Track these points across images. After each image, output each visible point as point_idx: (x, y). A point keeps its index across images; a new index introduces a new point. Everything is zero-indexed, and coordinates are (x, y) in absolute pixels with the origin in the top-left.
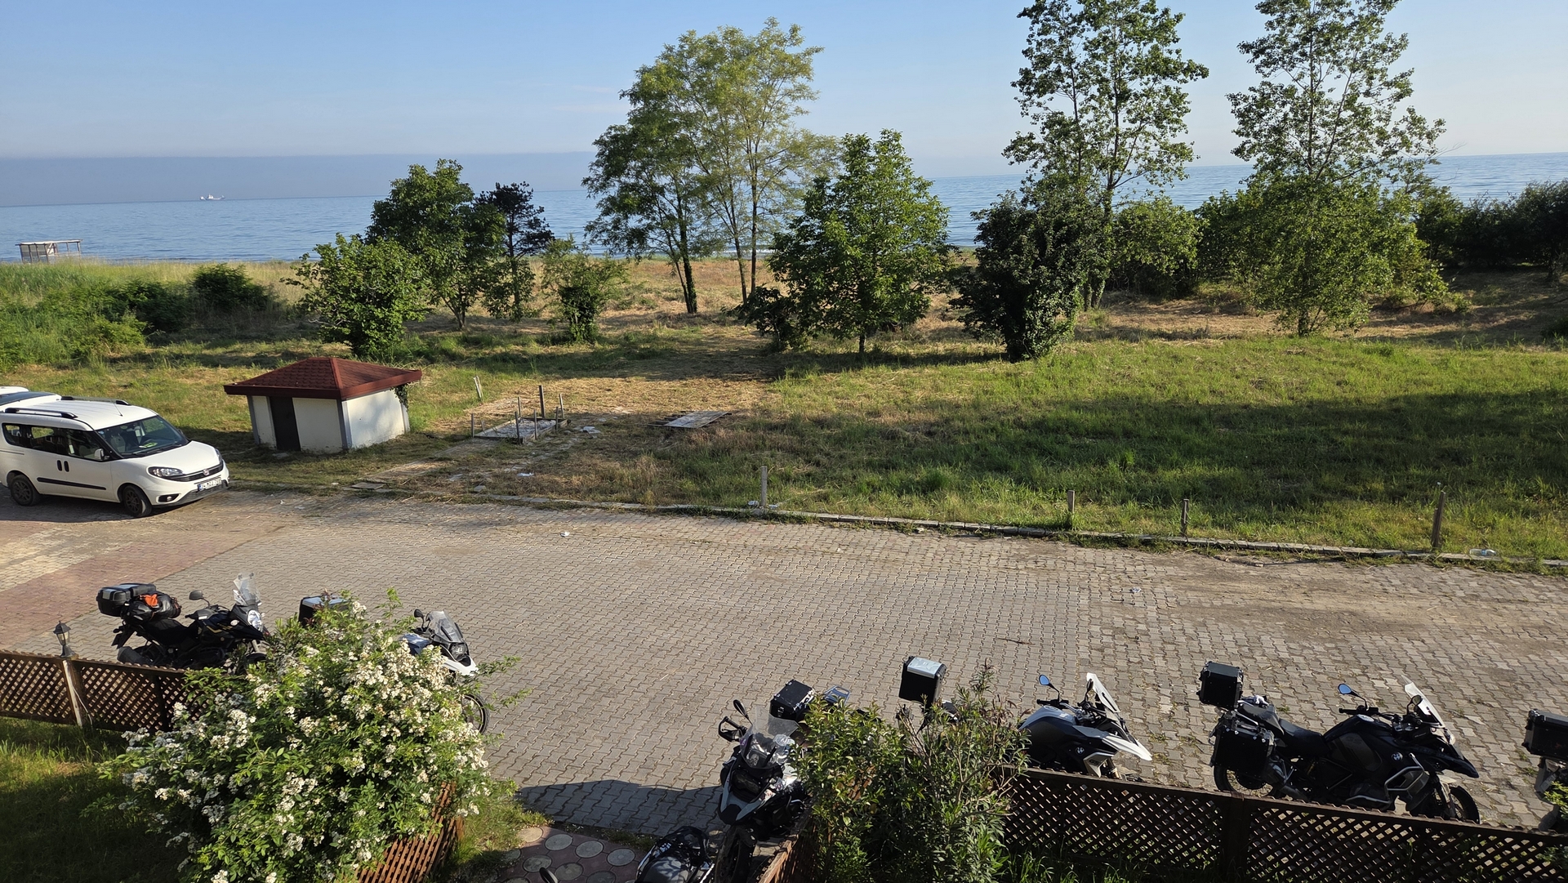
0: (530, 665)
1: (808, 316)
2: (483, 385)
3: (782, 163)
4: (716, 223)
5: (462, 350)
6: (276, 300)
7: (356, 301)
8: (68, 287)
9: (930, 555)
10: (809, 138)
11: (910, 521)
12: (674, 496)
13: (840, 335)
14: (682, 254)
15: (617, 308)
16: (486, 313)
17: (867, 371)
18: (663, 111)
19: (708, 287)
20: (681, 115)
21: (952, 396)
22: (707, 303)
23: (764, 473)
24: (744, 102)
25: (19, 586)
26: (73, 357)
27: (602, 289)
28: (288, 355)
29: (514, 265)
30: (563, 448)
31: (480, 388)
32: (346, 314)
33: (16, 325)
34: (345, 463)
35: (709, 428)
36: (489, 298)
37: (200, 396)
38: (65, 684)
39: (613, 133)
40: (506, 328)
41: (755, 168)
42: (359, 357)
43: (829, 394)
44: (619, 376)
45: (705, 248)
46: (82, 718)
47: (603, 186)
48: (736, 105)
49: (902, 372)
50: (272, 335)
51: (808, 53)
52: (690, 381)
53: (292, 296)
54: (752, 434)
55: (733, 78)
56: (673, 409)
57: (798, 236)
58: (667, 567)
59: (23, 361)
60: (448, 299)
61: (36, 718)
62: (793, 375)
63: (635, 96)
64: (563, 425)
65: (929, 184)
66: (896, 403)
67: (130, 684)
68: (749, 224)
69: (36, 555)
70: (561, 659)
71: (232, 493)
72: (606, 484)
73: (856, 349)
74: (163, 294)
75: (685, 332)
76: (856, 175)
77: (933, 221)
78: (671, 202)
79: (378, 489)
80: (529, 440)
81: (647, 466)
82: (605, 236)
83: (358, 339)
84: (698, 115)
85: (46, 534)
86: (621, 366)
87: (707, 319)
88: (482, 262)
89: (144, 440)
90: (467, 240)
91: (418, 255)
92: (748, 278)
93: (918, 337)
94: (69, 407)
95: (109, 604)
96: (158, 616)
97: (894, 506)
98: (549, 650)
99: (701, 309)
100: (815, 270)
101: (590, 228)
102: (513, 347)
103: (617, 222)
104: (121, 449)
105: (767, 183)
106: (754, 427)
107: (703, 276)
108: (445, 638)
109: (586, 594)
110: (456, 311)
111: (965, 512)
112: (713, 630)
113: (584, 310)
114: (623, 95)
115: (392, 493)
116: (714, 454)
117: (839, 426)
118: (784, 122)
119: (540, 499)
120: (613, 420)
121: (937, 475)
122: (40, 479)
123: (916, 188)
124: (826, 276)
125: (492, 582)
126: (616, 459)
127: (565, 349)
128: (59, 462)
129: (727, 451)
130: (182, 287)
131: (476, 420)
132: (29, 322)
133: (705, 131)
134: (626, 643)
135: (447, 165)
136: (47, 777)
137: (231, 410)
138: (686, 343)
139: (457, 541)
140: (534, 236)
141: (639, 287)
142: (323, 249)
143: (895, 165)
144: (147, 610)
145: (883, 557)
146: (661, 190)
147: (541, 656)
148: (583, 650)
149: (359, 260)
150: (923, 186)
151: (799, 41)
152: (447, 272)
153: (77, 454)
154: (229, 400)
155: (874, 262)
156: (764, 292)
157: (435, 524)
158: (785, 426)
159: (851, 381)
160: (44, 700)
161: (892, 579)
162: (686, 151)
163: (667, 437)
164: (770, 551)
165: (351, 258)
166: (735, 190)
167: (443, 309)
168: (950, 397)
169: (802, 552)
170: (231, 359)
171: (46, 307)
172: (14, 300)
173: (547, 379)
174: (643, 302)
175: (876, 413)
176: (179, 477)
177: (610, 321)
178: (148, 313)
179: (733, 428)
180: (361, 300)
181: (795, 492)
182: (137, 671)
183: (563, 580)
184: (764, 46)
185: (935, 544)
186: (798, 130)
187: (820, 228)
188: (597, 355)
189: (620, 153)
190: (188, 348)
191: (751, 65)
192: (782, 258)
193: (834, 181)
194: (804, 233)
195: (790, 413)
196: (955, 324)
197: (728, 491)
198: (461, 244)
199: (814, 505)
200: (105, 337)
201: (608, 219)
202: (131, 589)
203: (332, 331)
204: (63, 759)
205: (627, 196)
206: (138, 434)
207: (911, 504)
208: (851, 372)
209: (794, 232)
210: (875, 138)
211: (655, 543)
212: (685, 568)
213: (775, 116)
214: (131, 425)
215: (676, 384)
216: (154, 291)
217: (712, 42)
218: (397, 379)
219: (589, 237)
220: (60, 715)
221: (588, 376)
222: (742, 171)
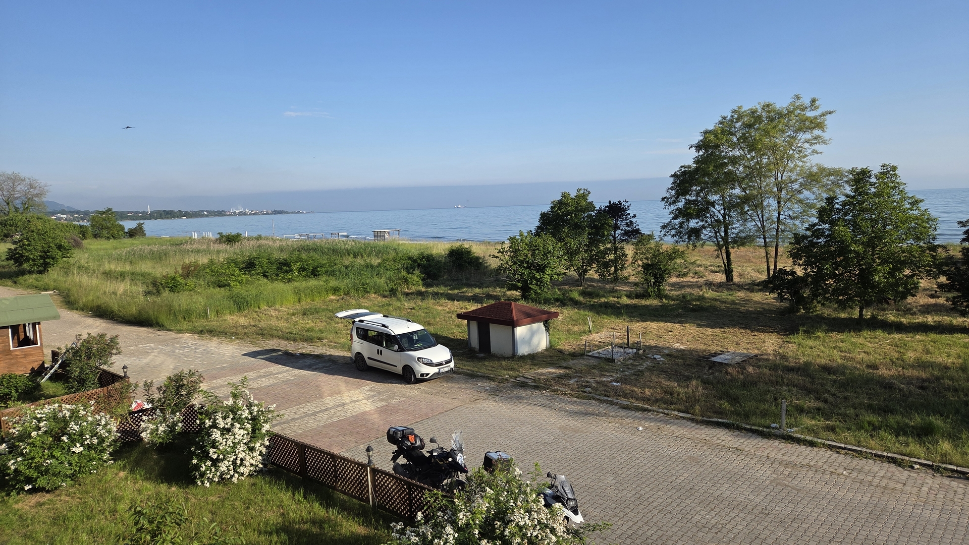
0: (614, 519)
1: (818, 290)
2: (593, 322)
3: (801, 186)
4: (750, 225)
5: (581, 299)
6: (486, 265)
7: (526, 268)
8: (392, 254)
9: (925, 489)
10: (822, 170)
11: (907, 458)
12: (715, 412)
13: (843, 305)
14: (725, 245)
15: (678, 276)
16: (596, 276)
17: (866, 333)
18: (717, 156)
19: (741, 264)
20: (730, 158)
21: (941, 359)
22: (741, 275)
23: (785, 404)
24: (775, 148)
25: (353, 416)
26: (390, 291)
27: (670, 266)
28: (489, 296)
29: (616, 249)
30: (639, 368)
31: (591, 324)
32: (520, 275)
33: (367, 274)
34: (513, 364)
35: (741, 365)
36: (599, 268)
37: (444, 317)
38: (367, 480)
39: (683, 170)
40: (608, 286)
41: (780, 190)
42: (525, 300)
43: (835, 348)
44: (678, 323)
45: (741, 241)
46: (372, 501)
47: (674, 202)
48: (769, 150)
49: (897, 336)
50: (482, 284)
51: (824, 115)
52: (727, 330)
53: (494, 264)
54: (774, 373)
55: (767, 133)
56: (714, 348)
57: (812, 236)
58: (709, 464)
59: (369, 292)
60: (576, 268)
61: (352, 496)
62: (805, 332)
63: (698, 147)
64: (641, 353)
65: (921, 201)
66: (891, 360)
67: (397, 486)
68: (775, 226)
69: (362, 399)
70: (635, 519)
71: (455, 375)
72: (668, 397)
73: (856, 314)
74: (433, 260)
75: (725, 295)
76: (860, 194)
77: (925, 228)
78: (719, 211)
79: (530, 382)
80: (619, 361)
81: (695, 387)
82: (673, 232)
83: (525, 290)
84: (742, 157)
85: (368, 388)
86: (679, 316)
87: (740, 287)
88: (597, 246)
89: (417, 341)
90: (589, 234)
91: (561, 242)
92: (772, 260)
93: (910, 309)
94: (386, 321)
95: (392, 437)
96: (413, 448)
97: (893, 444)
98: (627, 510)
99: (736, 279)
100: (824, 259)
101: (664, 227)
102: (611, 299)
103: (681, 224)
104: (406, 345)
105: (789, 200)
106: (775, 367)
107: (738, 257)
108: (564, 494)
109: (652, 474)
110: (580, 275)
111: (957, 458)
112: (744, 519)
113: (657, 278)
114: (691, 147)
115: (537, 385)
116: (744, 385)
117: (843, 374)
118: (805, 159)
119: (624, 402)
120: (674, 352)
121: (930, 423)
122: (369, 358)
123: (909, 203)
124: (834, 263)
125: (593, 455)
126: (675, 380)
127: (644, 302)
128: (378, 350)
129: (754, 383)
130: (442, 256)
131: (587, 344)
132: (374, 272)
133: (745, 167)
134: (679, 516)
135: (582, 192)
136: (353, 533)
137: (458, 326)
138: (725, 302)
139: (573, 423)
140: (629, 231)
141: (693, 263)
142: (512, 239)
143: (892, 188)
144: (409, 444)
145: (883, 484)
146: (713, 204)
147: (621, 514)
148: (650, 516)
149: (530, 245)
150: (915, 203)
151: (816, 108)
152: (577, 252)
153: (387, 347)
154: (458, 321)
155: (873, 255)
156: (785, 272)
157: (560, 410)
158: (799, 369)
159: (853, 340)
160: (356, 487)
161: (892, 504)
162: (731, 179)
163: (710, 368)
164: (787, 464)
165: (526, 244)
166: (765, 203)
167: (573, 273)
168: (940, 360)
169: (814, 469)
170: (461, 296)
171: (381, 265)
172: (368, 260)
173: (631, 321)
174: (696, 273)
175: (874, 367)
176: (430, 364)
177: (673, 285)
178: (426, 270)
179: (759, 367)
180: (529, 268)
181: (808, 422)
182: (401, 480)
183: (637, 461)
184: (790, 113)
185: (929, 480)
186: (814, 164)
187: (829, 230)
188: (664, 307)
189: (687, 182)
190: (441, 289)
191: (781, 125)
192: (798, 250)
193: (842, 198)
194: (818, 234)
195: (803, 360)
196: (942, 301)
197: (755, 414)
198: (586, 237)
199: (823, 434)
200: (405, 281)
201: (677, 221)
202: (403, 430)
203: (512, 285)
204: (361, 524)
205: (690, 208)
206: (414, 338)
207: (907, 445)
208: (852, 333)
209: (809, 233)
210: (876, 169)
211: (701, 444)
212: (723, 467)
213: (797, 156)
214: (412, 333)
215: (717, 331)
216: (429, 258)
217: (753, 112)
218: (545, 317)
219: (663, 232)
220: (362, 497)
221: (658, 321)
222: (771, 192)
